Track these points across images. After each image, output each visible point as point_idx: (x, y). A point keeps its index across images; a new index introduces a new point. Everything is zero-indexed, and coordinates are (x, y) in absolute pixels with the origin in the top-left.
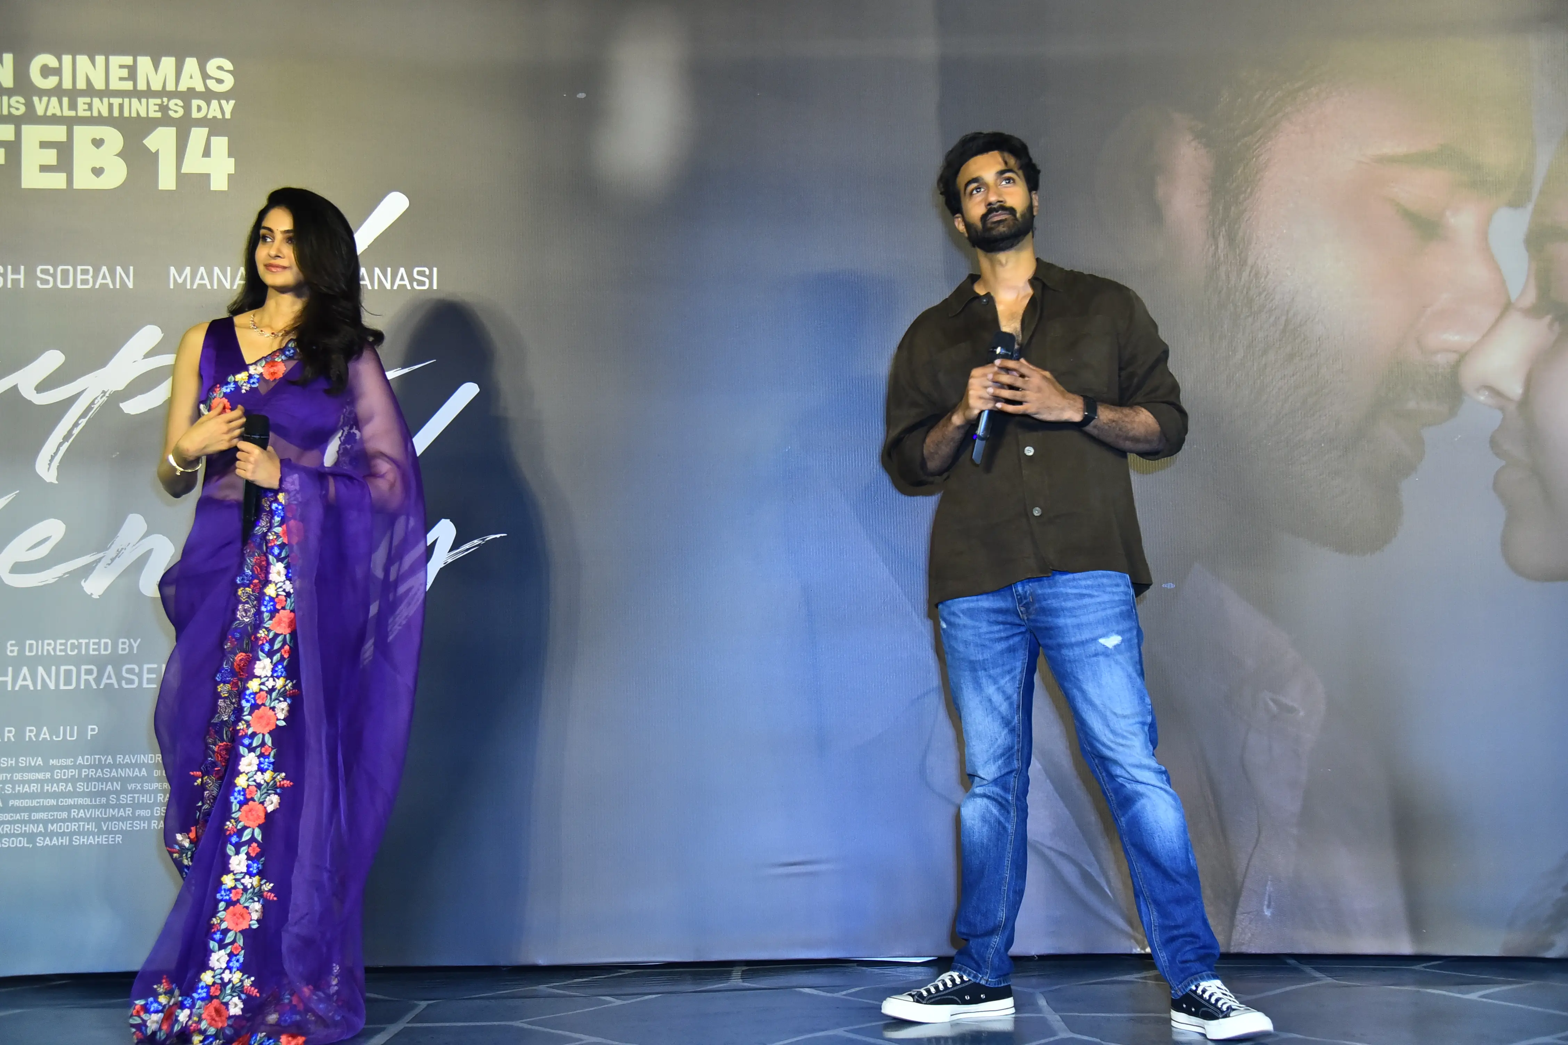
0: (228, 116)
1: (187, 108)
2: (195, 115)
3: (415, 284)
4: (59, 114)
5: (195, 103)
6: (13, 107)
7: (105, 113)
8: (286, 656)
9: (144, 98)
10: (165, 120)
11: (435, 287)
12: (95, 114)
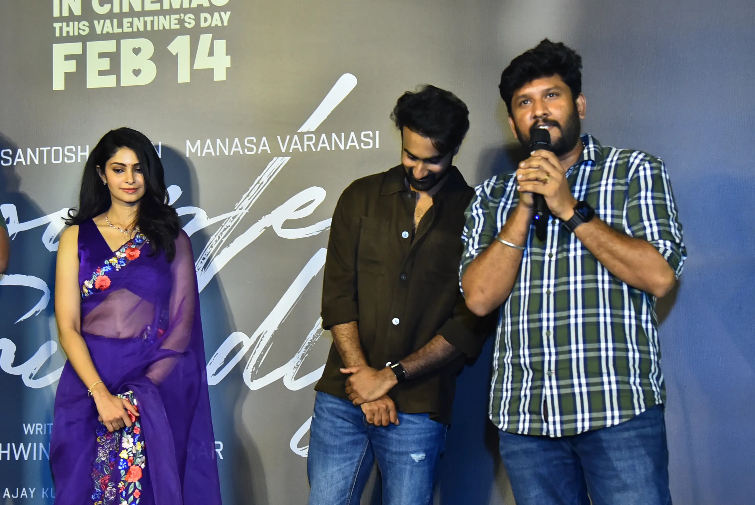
0: (226, 24)
1: (197, 20)
2: (203, 25)
3: (362, 144)
4: (111, 32)
5: (203, 15)
6: (81, 29)
7: (142, 29)
8: (137, 497)
9: (168, 15)
10: (183, 31)
11: (377, 146)
12: (135, 30)
